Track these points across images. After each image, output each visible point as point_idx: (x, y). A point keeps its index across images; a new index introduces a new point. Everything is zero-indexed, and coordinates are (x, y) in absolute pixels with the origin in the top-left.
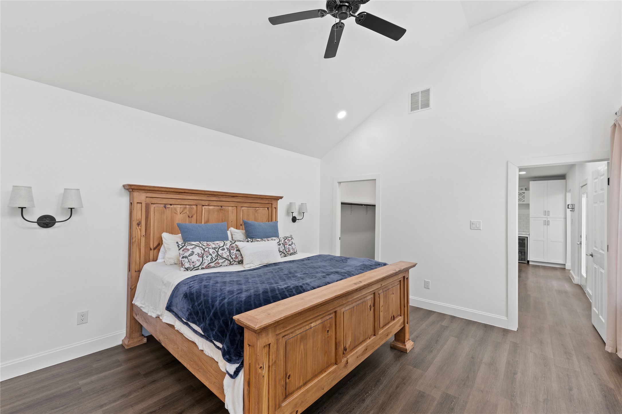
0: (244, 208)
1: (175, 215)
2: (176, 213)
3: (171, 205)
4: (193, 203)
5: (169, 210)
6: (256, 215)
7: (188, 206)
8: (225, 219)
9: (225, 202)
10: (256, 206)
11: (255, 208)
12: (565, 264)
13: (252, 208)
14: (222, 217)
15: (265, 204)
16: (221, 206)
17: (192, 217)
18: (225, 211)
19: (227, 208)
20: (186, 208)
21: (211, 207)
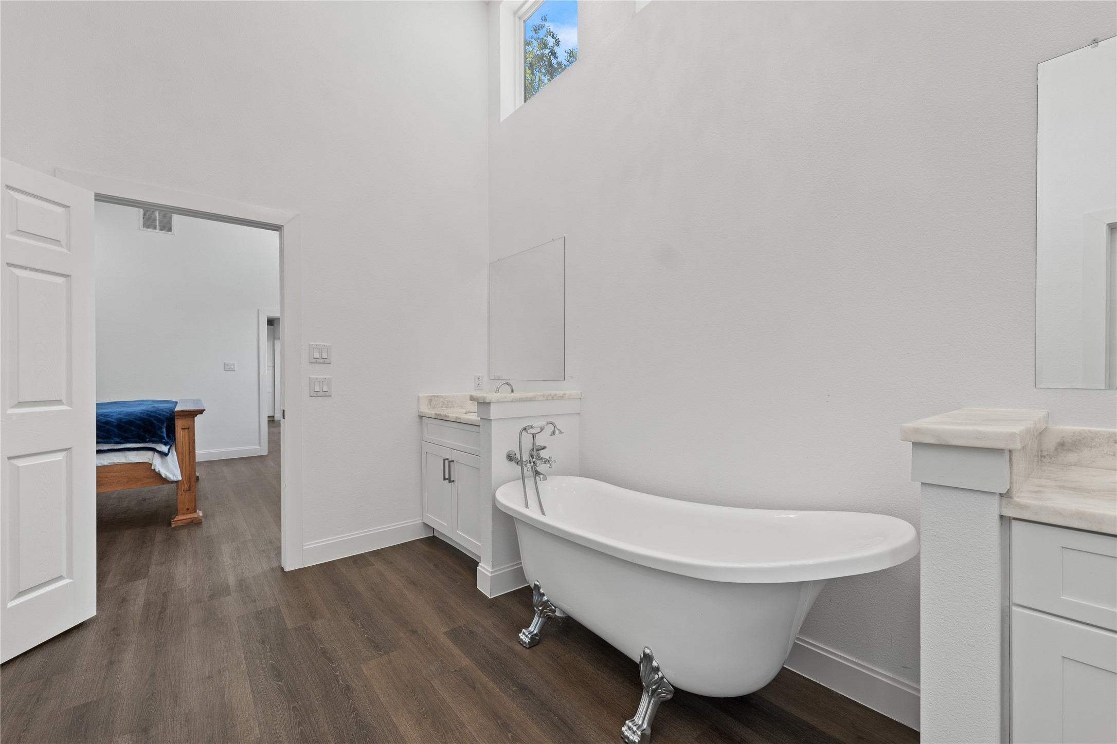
12: (274, 416)
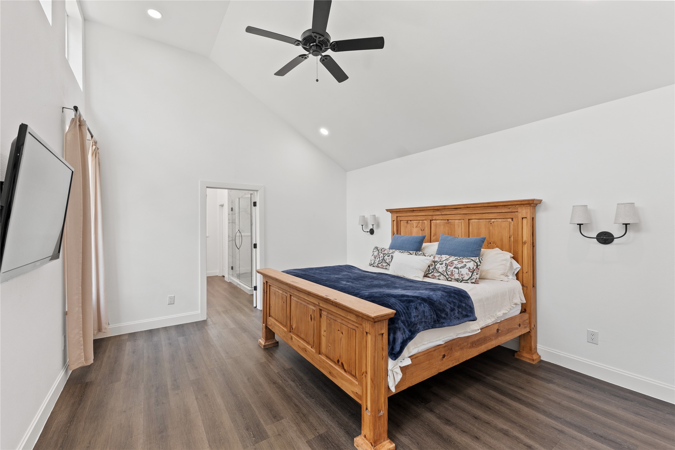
0: (474, 220)
1: (412, 228)
2: (413, 227)
3: (411, 221)
4: (423, 218)
5: (409, 225)
6: (491, 228)
7: (421, 221)
8: (451, 232)
9: (450, 215)
10: (489, 217)
11: (490, 220)
13: (484, 220)
14: (448, 231)
15: (506, 213)
16: (448, 220)
17: (423, 230)
18: (451, 224)
19: (453, 221)
20: (419, 222)
21: (438, 221)
